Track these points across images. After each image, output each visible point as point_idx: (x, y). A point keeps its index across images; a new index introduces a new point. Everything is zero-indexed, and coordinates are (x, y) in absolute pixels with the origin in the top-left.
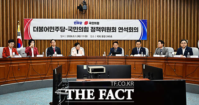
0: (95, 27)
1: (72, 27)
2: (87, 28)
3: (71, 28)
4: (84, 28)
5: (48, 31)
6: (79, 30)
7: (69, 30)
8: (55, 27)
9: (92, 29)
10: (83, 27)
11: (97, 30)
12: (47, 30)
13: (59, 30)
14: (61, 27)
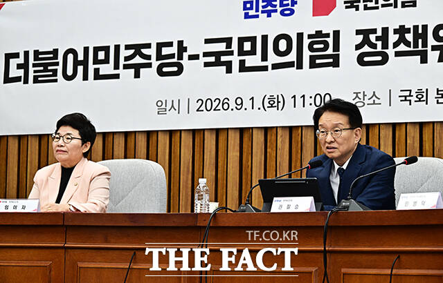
0: (385, 30)
1: (228, 41)
2: (330, 40)
3: (221, 47)
4: (306, 42)
5: (85, 78)
6: (273, 58)
7: (212, 59)
8: (128, 47)
9: (366, 41)
10: (300, 36)
11: (402, 48)
12: (80, 68)
13: (149, 65)
14: (160, 46)
